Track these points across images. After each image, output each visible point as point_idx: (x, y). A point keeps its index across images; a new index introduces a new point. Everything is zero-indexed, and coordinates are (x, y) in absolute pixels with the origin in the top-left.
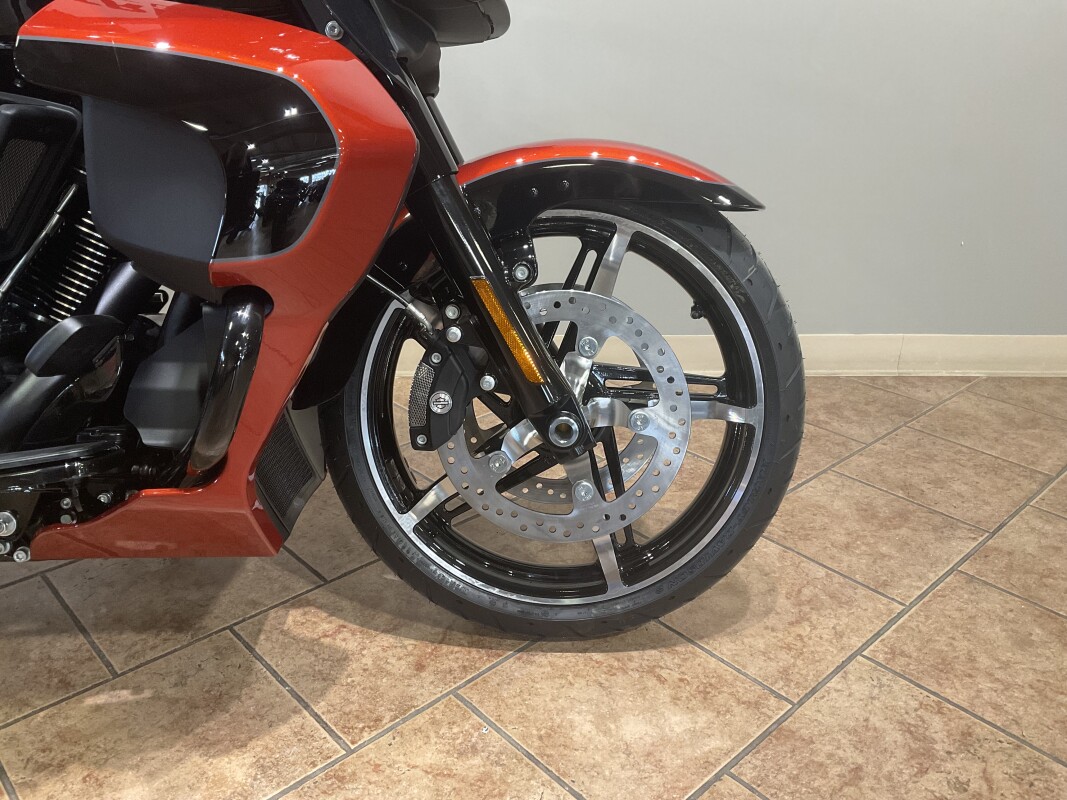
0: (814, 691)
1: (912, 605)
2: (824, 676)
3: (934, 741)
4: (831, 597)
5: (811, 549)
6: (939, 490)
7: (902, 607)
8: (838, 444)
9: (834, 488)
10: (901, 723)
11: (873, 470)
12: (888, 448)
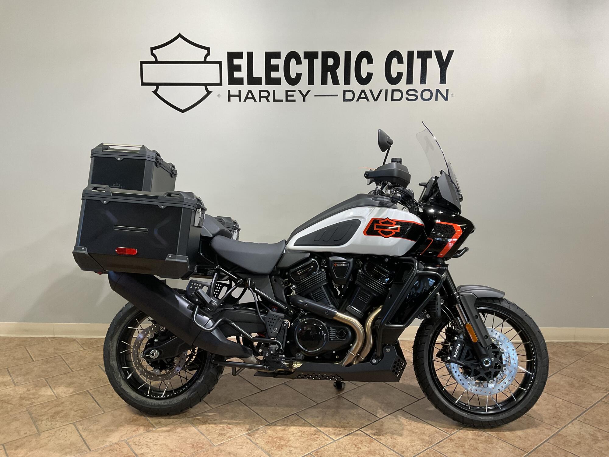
0: (565, 427)
1: (589, 409)
2: (567, 424)
3: (598, 438)
4: (565, 406)
5: (557, 394)
6: (594, 379)
7: (586, 409)
8: (558, 365)
9: (560, 378)
10: (590, 434)
11: (571, 373)
12: (575, 366)
